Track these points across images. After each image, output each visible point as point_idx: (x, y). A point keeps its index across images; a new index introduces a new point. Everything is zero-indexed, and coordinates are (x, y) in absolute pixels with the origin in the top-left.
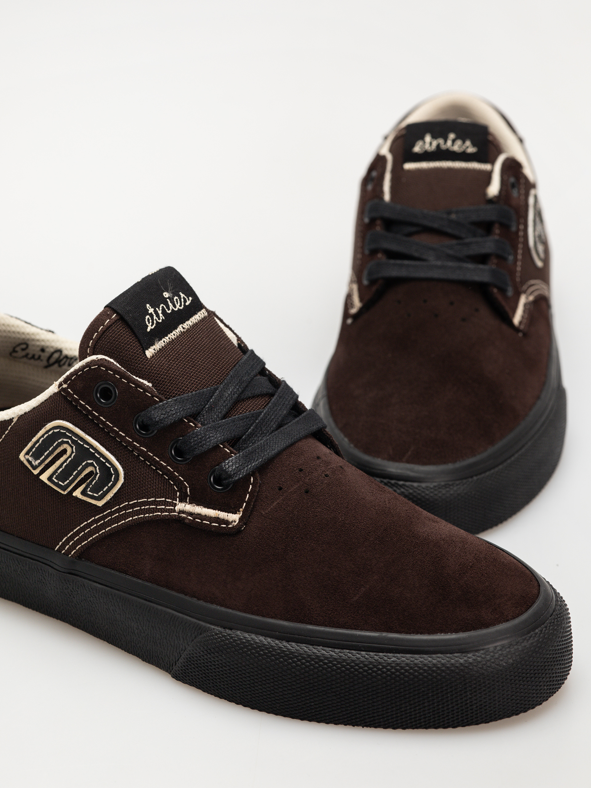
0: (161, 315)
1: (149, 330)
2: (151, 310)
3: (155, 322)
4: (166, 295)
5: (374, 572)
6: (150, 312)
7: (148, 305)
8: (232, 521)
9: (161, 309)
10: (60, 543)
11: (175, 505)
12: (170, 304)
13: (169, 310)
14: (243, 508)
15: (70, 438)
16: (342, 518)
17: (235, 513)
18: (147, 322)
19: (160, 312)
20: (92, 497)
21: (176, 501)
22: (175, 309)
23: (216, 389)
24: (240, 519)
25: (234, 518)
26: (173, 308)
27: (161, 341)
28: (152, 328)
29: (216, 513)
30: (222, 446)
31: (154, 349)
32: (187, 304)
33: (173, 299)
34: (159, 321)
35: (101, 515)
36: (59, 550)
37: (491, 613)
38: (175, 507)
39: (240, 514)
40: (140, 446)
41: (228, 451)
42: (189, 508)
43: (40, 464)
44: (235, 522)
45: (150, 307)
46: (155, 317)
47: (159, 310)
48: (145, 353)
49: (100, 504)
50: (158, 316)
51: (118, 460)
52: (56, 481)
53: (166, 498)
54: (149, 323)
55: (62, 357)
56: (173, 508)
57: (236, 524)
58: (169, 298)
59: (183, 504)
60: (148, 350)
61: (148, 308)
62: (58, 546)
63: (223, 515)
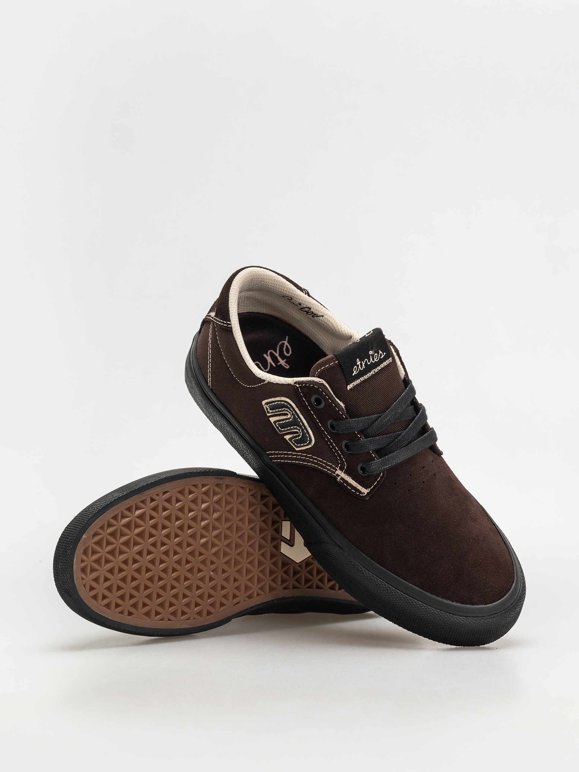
0: (363, 366)
1: (353, 375)
2: (359, 363)
3: (359, 369)
4: (371, 352)
5: (427, 553)
6: (358, 364)
7: (358, 359)
8: (363, 492)
9: (365, 362)
10: (270, 452)
11: (336, 470)
12: (371, 359)
13: (369, 362)
14: (371, 488)
15: (292, 411)
16: (421, 514)
17: (366, 489)
18: (354, 370)
19: (363, 364)
20: (294, 444)
21: (338, 468)
22: (373, 362)
23: (380, 417)
24: (367, 493)
25: (365, 491)
26: (372, 361)
27: (359, 380)
28: (356, 373)
29: (356, 485)
30: (371, 452)
31: (353, 385)
32: (381, 358)
33: (374, 355)
34: (361, 369)
35: (295, 453)
36: (269, 455)
37: (479, 597)
38: (336, 471)
39: (368, 490)
40: (327, 435)
41: (374, 456)
42: (343, 475)
43: (272, 413)
44: (364, 494)
45: (359, 361)
46: (360, 367)
47: (364, 363)
48: (347, 386)
49: (297, 449)
50: (361, 367)
51: (313, 434)
52: (277, 426)
53: (332, 464)
54: (355, 371)
55: (310, 311)
56: (334, 471)
57: (364, 495)
58: (372, 355)
59: (340, 472)
60: (349, 385)
61: (357, 362)
62: (268, 452)
63: (359, 487)
